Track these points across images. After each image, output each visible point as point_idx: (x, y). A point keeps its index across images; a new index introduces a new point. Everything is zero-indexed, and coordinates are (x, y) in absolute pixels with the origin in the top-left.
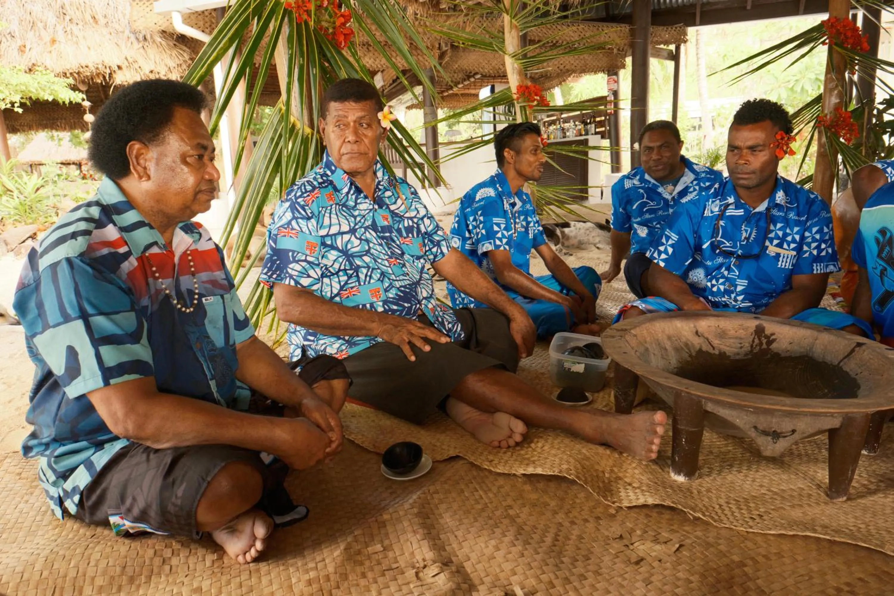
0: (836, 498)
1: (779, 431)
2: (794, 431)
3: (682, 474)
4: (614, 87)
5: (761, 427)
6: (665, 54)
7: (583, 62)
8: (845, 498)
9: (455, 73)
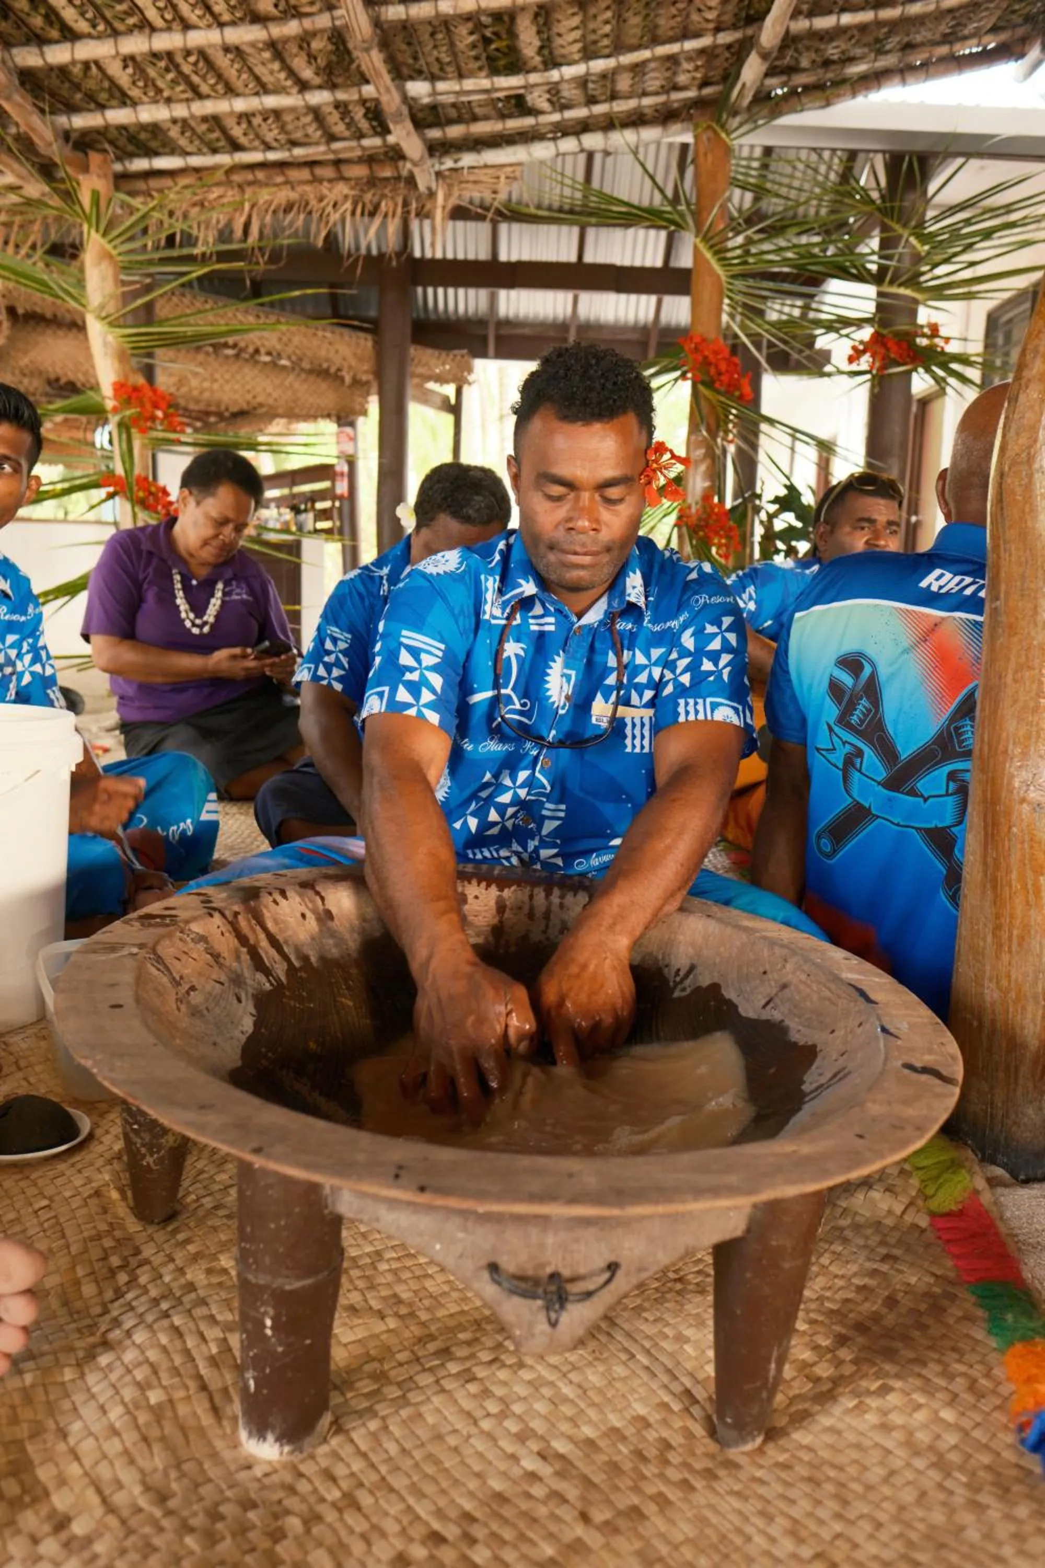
0: (736, 1443)
1: (566, 1273)
2: (613, 1267)
3: (270, 1437)
4: (349, 448)
5: (509, 1264)
6: (438, 401)
7: (289, 393)
8: (759, 1440)
9: (24, 375)
